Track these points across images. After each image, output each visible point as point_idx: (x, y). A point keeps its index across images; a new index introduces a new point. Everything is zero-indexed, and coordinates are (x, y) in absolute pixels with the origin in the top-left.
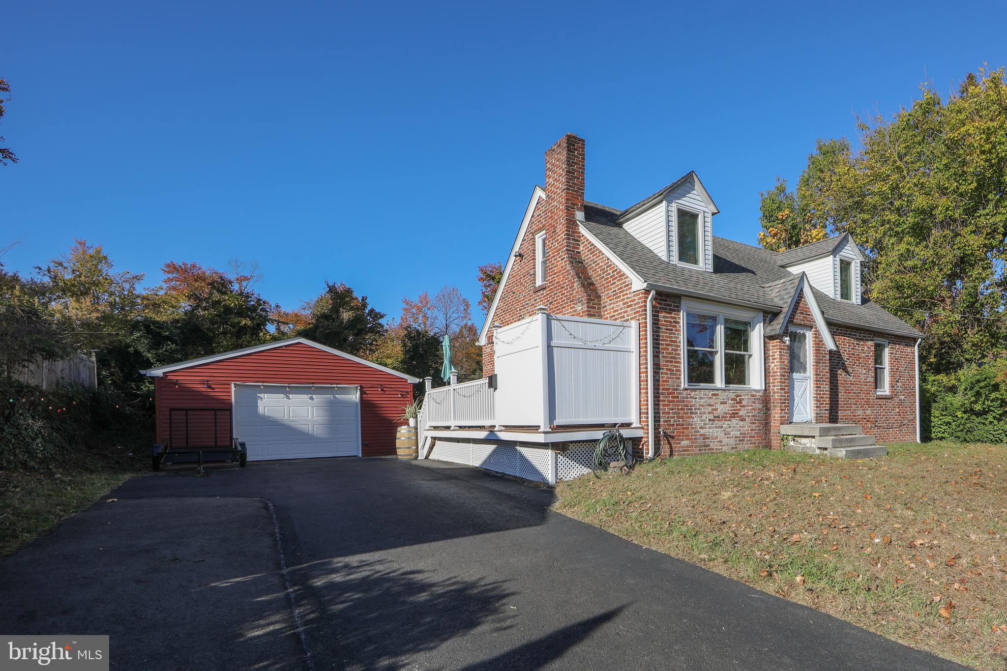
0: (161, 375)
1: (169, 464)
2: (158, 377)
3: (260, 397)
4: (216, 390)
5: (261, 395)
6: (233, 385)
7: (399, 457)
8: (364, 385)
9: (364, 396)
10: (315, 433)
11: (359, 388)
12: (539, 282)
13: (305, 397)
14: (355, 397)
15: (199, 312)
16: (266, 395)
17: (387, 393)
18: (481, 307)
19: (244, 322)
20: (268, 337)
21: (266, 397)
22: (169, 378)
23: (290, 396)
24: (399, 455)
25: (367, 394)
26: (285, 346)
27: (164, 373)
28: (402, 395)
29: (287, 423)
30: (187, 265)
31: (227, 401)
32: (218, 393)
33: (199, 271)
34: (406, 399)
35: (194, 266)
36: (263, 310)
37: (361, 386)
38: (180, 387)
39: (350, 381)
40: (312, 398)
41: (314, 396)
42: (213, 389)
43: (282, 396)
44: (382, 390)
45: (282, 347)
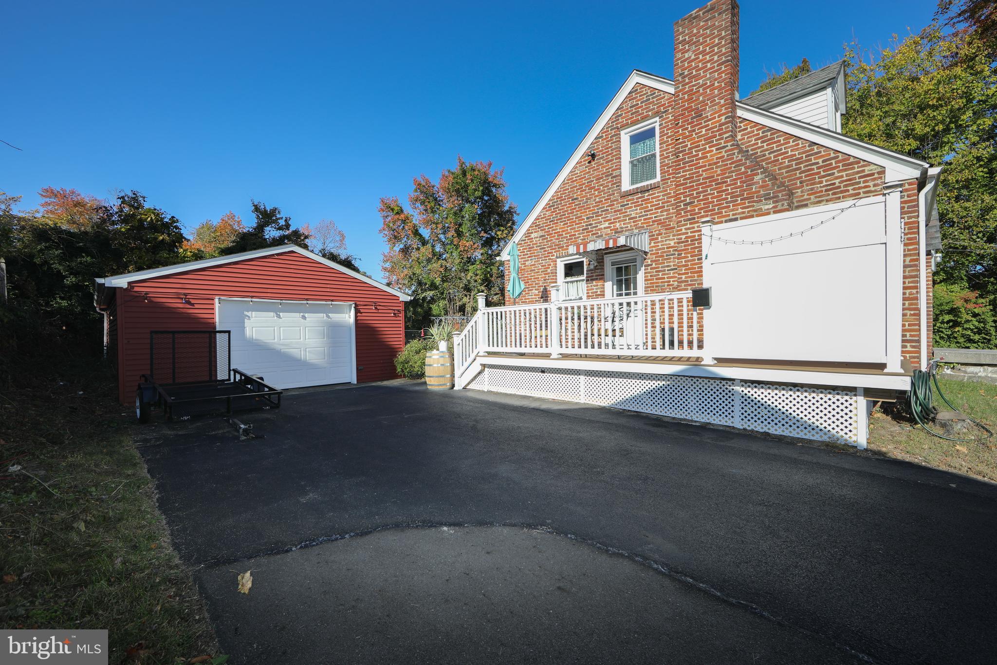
0: (125, 286)
1: (186, 418)
2: (121, 288)
3: (247, 316)
4: (196, 306)
5: (249, 314)
6: (217, 301)
7: (429, 387)
8: (358, 303)
9: (359, 314)
10: (308, 359)
11: (354, 305)
12: (626, 185)
13: (297, 316)
14: (349, 317)
15: (108, 227)
16: (254, 313)
17: (380, 311)
18: (382, 235)
19: (161, 238)
20: (189, 253)
21: (253, 316)
22: (136, 289)
23: (281, 314)
24: (430, 385)
25: (361, 313)
26: (278, 254)
27: (129, 283)
28: (394, 314)
29: (278, 347)
30: (66, 191)
31: (210, 321)
32: (198, 311)
33: (78, 197)
34: (398, 318)
35: (73, 192)
36: (177, 228)
37: (355, 304)
38: (150, 302)
39: (344, 298)
40: (304, 318)
41: (306, 315)
42: (193, 304)
43: (272, 314)
44: (376, 308)
45: (273, 255)
